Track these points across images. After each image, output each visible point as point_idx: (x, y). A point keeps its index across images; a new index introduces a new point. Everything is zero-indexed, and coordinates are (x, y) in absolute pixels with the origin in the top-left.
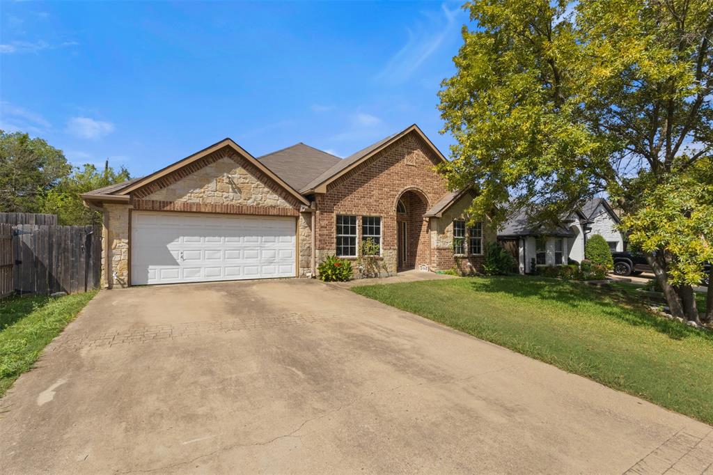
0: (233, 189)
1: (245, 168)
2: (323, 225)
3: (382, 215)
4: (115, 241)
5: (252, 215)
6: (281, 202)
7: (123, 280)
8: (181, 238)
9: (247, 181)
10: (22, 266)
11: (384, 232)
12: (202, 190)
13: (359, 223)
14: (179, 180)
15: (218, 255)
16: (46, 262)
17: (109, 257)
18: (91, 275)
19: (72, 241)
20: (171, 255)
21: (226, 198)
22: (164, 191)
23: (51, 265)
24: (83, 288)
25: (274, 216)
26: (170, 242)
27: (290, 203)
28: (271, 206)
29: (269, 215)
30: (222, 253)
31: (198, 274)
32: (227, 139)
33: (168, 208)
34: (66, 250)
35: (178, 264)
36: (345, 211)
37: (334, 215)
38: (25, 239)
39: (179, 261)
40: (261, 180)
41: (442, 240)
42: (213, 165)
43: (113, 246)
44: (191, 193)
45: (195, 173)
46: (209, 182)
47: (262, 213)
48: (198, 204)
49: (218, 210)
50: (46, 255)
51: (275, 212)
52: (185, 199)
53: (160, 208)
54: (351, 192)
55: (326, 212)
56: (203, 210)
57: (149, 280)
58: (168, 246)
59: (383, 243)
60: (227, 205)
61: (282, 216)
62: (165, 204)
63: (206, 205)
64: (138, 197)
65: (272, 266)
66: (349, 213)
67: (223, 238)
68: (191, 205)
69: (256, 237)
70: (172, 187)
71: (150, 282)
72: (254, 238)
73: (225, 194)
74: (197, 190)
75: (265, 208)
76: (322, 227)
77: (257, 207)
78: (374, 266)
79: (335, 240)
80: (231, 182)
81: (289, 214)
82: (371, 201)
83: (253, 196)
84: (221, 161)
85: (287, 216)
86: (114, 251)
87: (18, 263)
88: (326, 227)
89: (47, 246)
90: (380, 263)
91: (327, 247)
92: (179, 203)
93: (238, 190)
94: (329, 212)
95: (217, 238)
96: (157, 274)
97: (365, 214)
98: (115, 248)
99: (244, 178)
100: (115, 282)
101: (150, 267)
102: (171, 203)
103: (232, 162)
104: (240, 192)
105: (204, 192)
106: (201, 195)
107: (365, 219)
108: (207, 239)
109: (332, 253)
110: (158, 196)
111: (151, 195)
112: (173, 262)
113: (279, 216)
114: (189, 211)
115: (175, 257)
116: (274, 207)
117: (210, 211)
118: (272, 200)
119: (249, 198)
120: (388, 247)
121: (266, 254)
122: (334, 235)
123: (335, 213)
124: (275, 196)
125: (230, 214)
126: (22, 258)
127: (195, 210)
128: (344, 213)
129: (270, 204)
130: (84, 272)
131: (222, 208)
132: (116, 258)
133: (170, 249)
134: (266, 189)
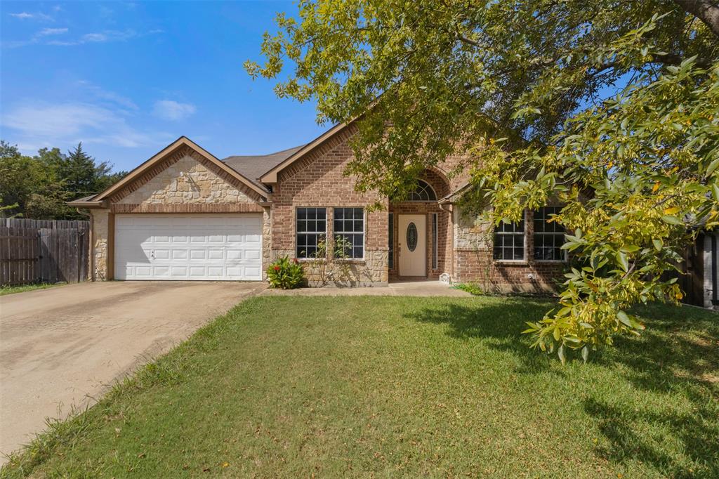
0: (192, 187)
1: (204, 165)
2: (278, 220)
3: (363, 204)
4: (98, 241)
5: (212, 213)
6: (243, 198)
7: (102, 275)
8: (152, 237)
9: (206, 178)
10: (43, 260)
11: (367, 227)
12: (165, 191)
13: (329, 217)
14: (145, 183)
15: (183, 256)
16: (55, 258)
17: (93, 255)
18: (82, 269)
19: (70, 241)
20: (144, 253)
21: (185, 197)
22: (133, 195)
23: (58, 259)
24: (77, 279)
25: (234, 213)
26: (143, 242)
27: (252, 197)
28: (231, 202)
29: (229, 213)
30: (187, 252)
31: (166, 273)
32: (183, 137)
33: (135, 210)
34: (66, 248)
35: (149, 262)
36: (308, 202)
37: (293, 208)
38: (45, 239)
39: (151, 259)
40: (220, 176)
41: (468, 237)
42: (175, 165)
43: (96, 245)
44: (155, 195)
45: (159, 176)
46: (170, 182)
47: (221, 211)
48: (161, 205)
49: (178, 210)
50: (55, 252)
51: (235, 209)
52: (148, 201)
53: (130, 211)
54: (317, 177)
55: (283, 205)
56: (165, 211)
57: (127, 276)
58: (142, 245)
59: (366, 243)
60: (187, 204)
61: (244, 213)
62: (134, 206)
63: (167, 205)
64: (113, 202)
65: (237, 268)
66: (313, 205)
67: (188, 238)
68: (155, 206)
69: (221, 236)
70: (139, 190)
71: (128, 278)
72: (219, 237)
73: (185, 194)
74: (160, 192)
75: (226, 205)
76: (276, 223)
77: (216, 205)
78: (350, 272)
79: (294, 239)
80: (190, 181)
81: (251, 210)
82: (347, 186)
83: (212, 193)
84: (181, 160)
85: (249, 212)
86: (97, 249)
87: (41, 257)
88: (282, 224)
89: (55, 244)
90: (360, 268)
91: (283, 247)
92: (145, 205)
93: (196, 187)
94: (286, 205)
95: (183, 238)
96: (134, 271)
97: (336, 205)
98: (97, 247)
99: (203, 175)
100: (97, 276)
101: (128, 264)
102: (138, 205)
103: (192, 159)
104: (199, 190)
105: (166, 193)
106: (163, 196)
107: (338, 212)
108: (174, 238)
109: (291, 254)
110: (128, 200)
111: (124, 199)
112: (145, 260)
113: (239, 213)
114: (152, 213)
115: (148, 256)
116: (234, 203)
117: (171, 211)
118: (233, 195)
119: (208, 196)
120: (374, 248)
121: (232, 254)
122: (293, 232)
123: (294, 205)
124: (236, 191)
125: (190, 213)
126: (43, 255)
127: (157, 211)
128: (306, 205)
129: (229, 200)
130: (77, 267)
131: (181, 208)
132: (98, 256)
133: (143, 248)
134: (226, 185)
